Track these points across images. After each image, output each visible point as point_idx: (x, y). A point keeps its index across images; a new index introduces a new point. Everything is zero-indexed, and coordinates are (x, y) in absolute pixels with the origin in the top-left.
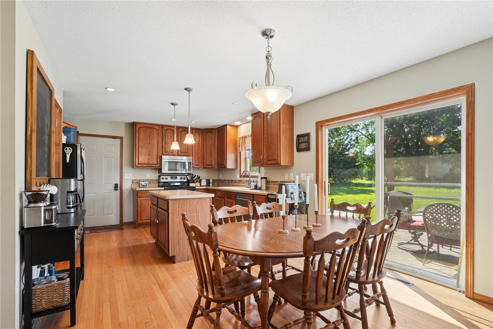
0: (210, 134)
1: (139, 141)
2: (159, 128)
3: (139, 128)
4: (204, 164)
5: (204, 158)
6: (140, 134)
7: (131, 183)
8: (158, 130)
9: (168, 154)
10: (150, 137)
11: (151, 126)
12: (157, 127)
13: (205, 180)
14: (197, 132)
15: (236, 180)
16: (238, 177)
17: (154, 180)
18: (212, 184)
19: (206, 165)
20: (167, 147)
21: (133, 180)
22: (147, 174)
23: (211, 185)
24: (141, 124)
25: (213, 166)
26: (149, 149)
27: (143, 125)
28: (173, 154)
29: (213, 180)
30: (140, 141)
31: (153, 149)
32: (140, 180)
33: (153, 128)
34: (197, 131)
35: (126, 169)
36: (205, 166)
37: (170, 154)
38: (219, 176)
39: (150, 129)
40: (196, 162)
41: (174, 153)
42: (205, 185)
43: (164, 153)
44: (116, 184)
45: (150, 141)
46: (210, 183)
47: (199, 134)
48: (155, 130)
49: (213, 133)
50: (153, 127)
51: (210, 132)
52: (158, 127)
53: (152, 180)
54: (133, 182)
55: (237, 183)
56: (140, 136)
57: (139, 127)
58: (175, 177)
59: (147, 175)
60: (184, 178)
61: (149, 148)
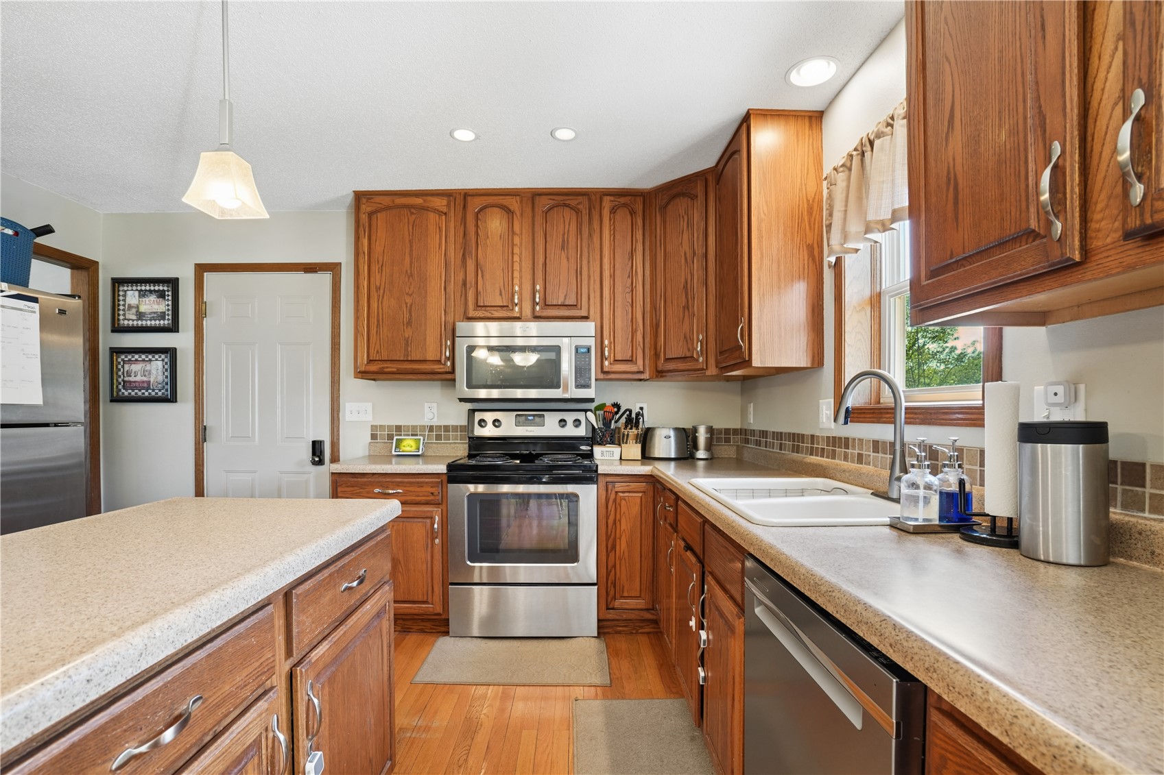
0: (682, 204)
1: (373, 268)
2: (448, 205)
3: (370, 215)
4: (657, 355)
5: (658, 325)
6: (373, 238)
7: (369, 439)
8: (445, 214)
9: (488, 315)
10: (411, 250)
11: (419, 201)
12: (440, 203)
13: (672, 433)
14: (625, 205)
15: (817, 433)
16: (825, 421)
17: (455, 428)
18: (709, 448)
19: (667, 360)
20: (484, 284)
21: (374, 427)
22: (426, 405)
23: (701, 454)
24: (378, 199)
25: (697, 360)
26: (409, 300)
27: (386, 201)
28: (509, 314)
29: (710, 430)
30: (375, 268)
31: (426, 297)
32: (399, 428)
33: (427, 209)
34: (622, 200)
35: (350, 383)
36: (661, 364)
37: (497, 314)
38: (744, 413)
39: (412, 213)
40: (618, 348)
41: (517, 309)
42: (673, 456)
43: (471, 313)
44: (314, 442)
45: (411, 263)
46: (696, 447)
47: (633, 213)
48: (432, 215)
49: (693, 197)
50: (426, 205)
51: (683, 195)
52: (445, 202)
53: (447, 428)
54: (374, 437)
55: (822, 453)
56: (373, 246)
57: (369, 209)
58: (534, 416)
59: (426, 409)
60: (577, 423)
61: (407, 294)
